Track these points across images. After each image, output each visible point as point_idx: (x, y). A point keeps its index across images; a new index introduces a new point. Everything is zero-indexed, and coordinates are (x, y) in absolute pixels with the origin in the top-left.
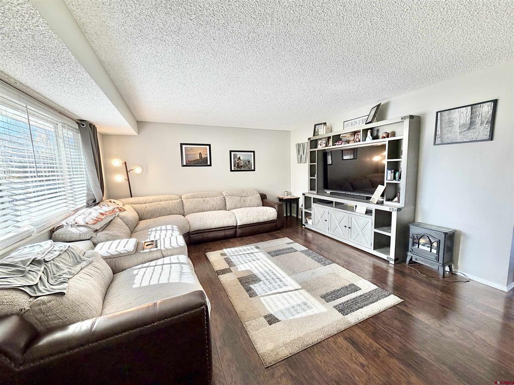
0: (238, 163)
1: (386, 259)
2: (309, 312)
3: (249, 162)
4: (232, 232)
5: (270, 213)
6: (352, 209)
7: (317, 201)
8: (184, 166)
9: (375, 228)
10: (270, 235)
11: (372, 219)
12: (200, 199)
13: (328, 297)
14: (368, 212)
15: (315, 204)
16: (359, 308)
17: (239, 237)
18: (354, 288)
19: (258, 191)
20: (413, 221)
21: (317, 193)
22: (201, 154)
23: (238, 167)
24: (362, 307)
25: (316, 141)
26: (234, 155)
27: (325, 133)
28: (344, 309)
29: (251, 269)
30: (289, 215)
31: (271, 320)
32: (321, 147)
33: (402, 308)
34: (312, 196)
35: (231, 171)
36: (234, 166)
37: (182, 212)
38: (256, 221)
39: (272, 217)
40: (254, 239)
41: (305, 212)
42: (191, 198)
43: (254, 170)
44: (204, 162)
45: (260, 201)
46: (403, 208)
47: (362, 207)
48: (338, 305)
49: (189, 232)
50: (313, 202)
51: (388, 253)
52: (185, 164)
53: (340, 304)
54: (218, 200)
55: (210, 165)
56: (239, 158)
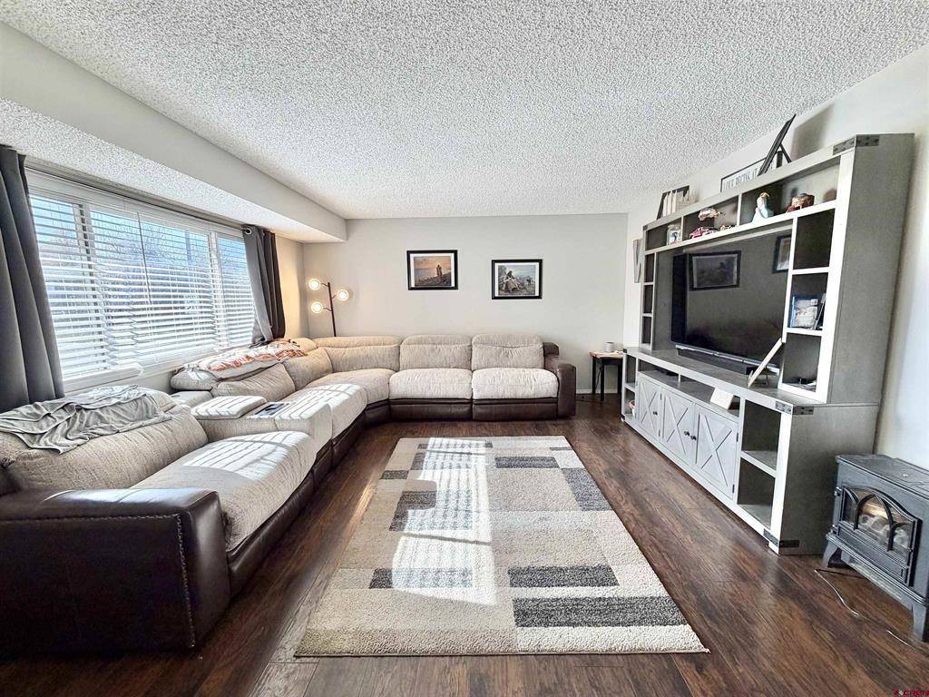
0: (507, 283)
1: (762, 534)
2: (457, 594)
3: (529, 281)
4: (465, 409)
5: (543, 383)
6: (704, 392)
7: (645, 367)
8: (412, 289)
9: (743, 449)
10: (537, 426)
11: (737, 424)
12: (426, 346)
13: (519, 577)
15: (641, 374)
16: (569, 624)
17: (476, 420)
18: (603, 576)
19: (542, 339)
21: (654, 349)
22: (440, 268)
23: (507, 290)
24: (574, 625)
26: (500, 268)
28: (526, 615)
29: (438, 483)
31: (382, 579)
33: (684, 667)
34: (639, 356)
35: (493, 297)
37: (394, 364)
38: (508, 394)
39: (545, 390)
41: (627, 390)
42: (415, 344)
43: (539, 297)
44: (444, 283)
45: (539, 359)
46: (820, 406)
47: (723, 393)
48: (527, 600)
49: (388, 399)
50: (640, 370)
52: (413, 285)
53: (533, 600)
54: (457, 350)
55: (456, 287)
56: (510, 274)
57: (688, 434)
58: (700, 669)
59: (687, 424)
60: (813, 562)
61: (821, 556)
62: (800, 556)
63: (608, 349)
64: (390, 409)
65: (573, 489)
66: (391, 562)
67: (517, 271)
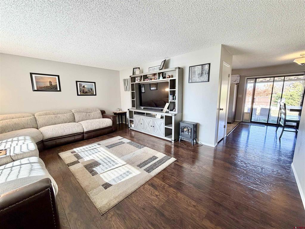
0: (83, 90)
1: (170, 140)
2: (130, 176)
3: (91, 89)
4: (80, 137)
5: (108, 122)
6: (154, 116)
7: (136, 113)
8: (35, 91)
9: (165, 125)
10: (108, 136)
11: (163, 121)
12: (52, 115)
13: (140, 166)
14: (162, 117)
15: (135, 115)
16: (157, 167)
17: (85, 139)
18: (155, 158)
19: (99, 109)
20: (182, 120)
21: (136, 108)
22: (51, 82)
23: (83, 92)
24: (158, 167)
25: (135, 78)
26: (80, 84)
27: (139, 73)
28: (148, 170)
29: (94, 159)
30: (120, 122)
31: (107, 186)
32: (137, 81)
33: (176, 163)
34: (134, 110)
35: (78, 95)
36: (80, 92)
37: (35, 125)
38: (98, 128)
39: (109, 124)
40: (97, 140)
41: (130, 120)
42: (44, 115)
43: (96, 95)
44: (53, 88)
45: (100, 115)
46: (177, 114)
47: (159, 115)
48: (146, 168)
49: (42, 141)
50: (134, 114)
51: (171, 137)
52: (36, 89)
53: (147, 168)
54: (68, 116)
55: (60, 91)
56: (84, 86)
57: (151, 126)
58: (178, 162)
59: (151, 124)
60: (178, 142)
61: (179, 141)
62: (176, 142)
63: (118, 110)
64: (44, 144)
65: (134, 146)
66: (104, 181)
67: (87, 86)
